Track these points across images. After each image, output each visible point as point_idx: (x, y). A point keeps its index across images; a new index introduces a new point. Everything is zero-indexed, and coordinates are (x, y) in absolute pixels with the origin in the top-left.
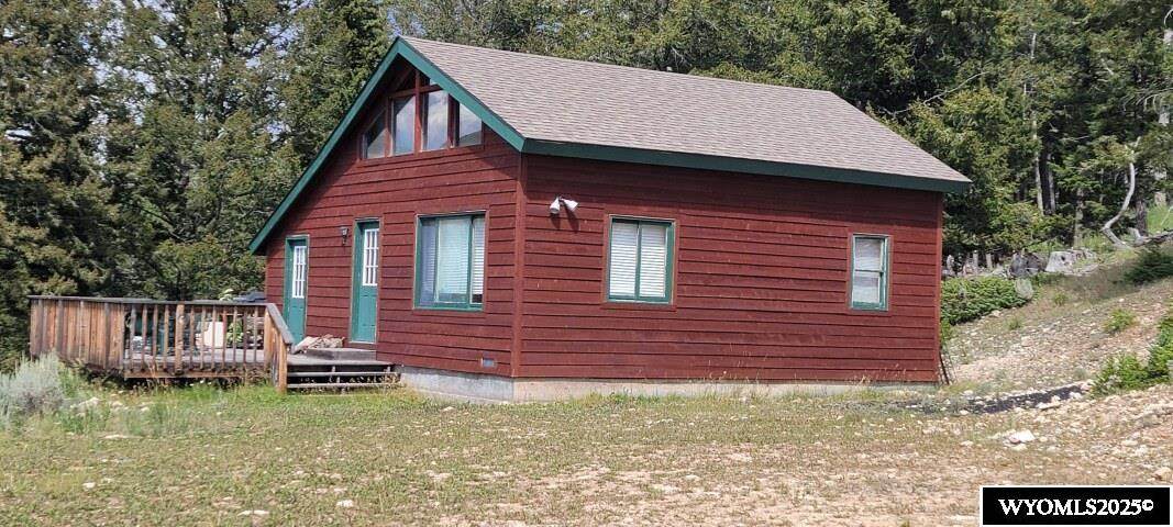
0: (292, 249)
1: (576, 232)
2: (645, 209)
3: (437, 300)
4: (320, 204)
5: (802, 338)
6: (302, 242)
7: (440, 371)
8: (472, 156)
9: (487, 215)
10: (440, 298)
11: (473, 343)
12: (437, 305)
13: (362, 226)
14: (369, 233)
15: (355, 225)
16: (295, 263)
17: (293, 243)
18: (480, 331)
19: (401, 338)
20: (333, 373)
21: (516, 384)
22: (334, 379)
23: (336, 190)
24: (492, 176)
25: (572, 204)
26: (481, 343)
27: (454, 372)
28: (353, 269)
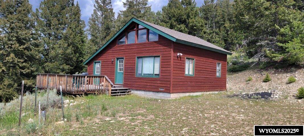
0: (95, 64)
1: (181, 60)
2: (191, 56)
3: (143, 75)
4: (105, 54)
5: (211, 83)
6: (99, 62)
7: (144, 91)
8: (155, 43)
9: (161, 56)
10: (144, 75)
11: (156, 85)
12: (143, 76)
13: (118, 59)
14: (120, 61)
15: (116, 59)
16: (96, 67)
17: (95, 63)
18: (159, 82)
19: (132, 83)
20: (118, 91)
21: (171, 94)
22: (119, 93)
23: (110, 51)
24: (162, 48)
25: (181, 54)
26: (160, 85)
27: (149, 91)
28: (115, 68)
